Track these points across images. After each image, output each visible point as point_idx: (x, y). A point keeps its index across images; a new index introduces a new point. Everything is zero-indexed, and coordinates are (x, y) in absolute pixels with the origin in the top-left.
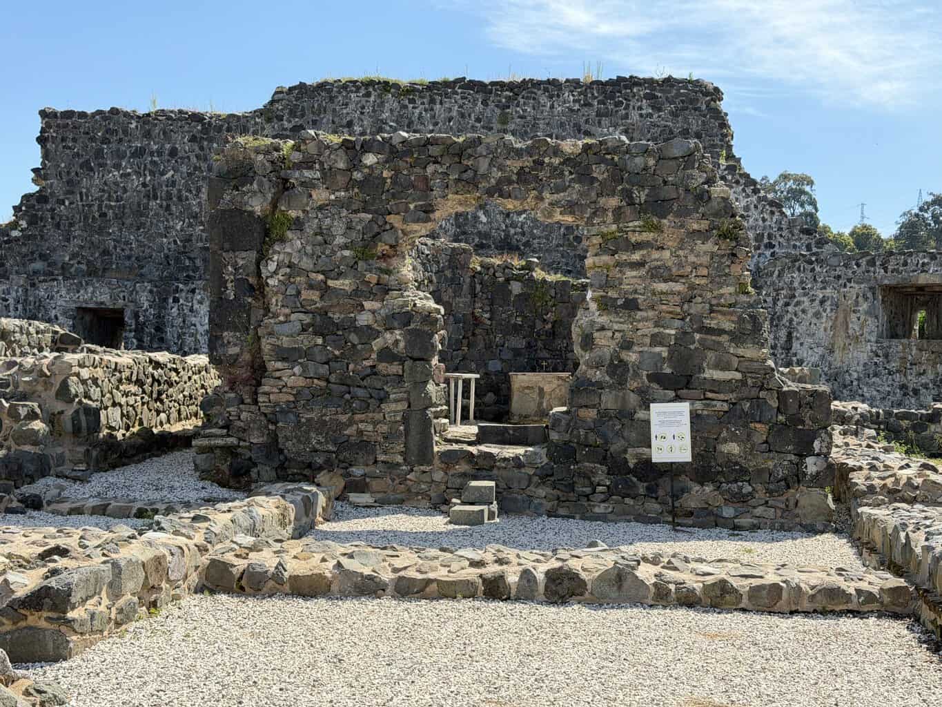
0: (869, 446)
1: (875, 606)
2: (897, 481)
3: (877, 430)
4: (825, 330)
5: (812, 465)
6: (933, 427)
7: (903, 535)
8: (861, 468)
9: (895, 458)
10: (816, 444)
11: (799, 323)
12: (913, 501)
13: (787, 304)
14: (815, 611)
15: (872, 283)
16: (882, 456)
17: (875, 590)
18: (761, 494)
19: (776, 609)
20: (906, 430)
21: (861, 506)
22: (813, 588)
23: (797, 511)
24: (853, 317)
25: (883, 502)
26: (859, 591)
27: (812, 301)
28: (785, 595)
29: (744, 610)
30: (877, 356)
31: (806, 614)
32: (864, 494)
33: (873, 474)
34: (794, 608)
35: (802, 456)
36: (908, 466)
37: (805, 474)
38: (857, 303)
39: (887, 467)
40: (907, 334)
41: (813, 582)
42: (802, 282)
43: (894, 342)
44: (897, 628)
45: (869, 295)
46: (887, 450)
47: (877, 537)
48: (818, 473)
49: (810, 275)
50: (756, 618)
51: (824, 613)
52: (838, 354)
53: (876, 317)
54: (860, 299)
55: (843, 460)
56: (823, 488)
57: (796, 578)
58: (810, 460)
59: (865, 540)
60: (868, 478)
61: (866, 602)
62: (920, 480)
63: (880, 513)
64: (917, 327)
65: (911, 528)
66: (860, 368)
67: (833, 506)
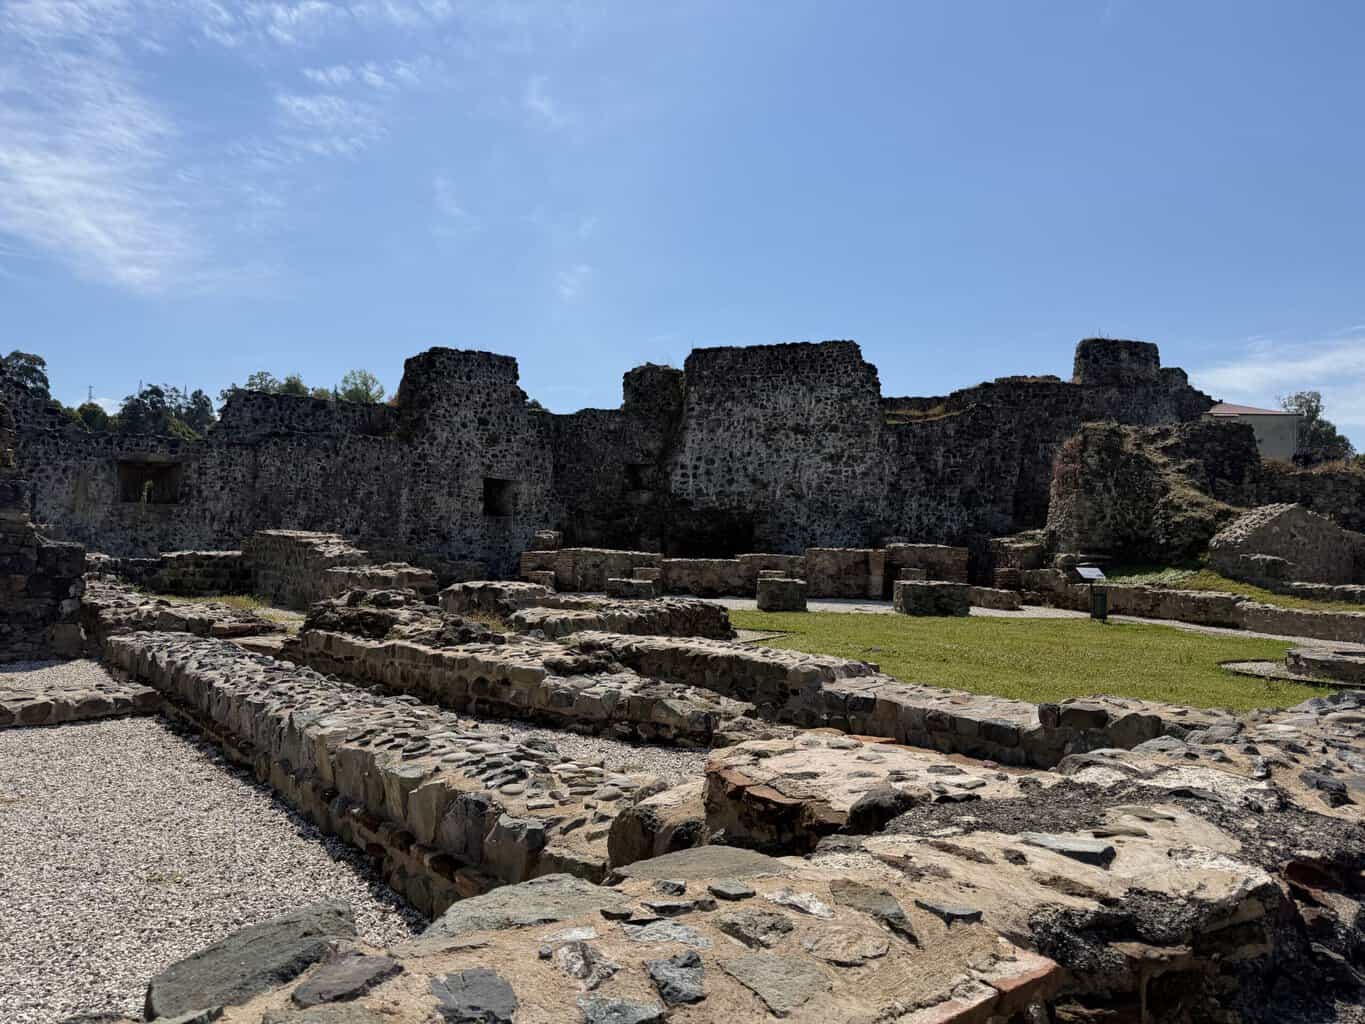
0: (111, 588)
1: (129, 709)
2: (139, 615)
3: (116, 575)
4: (67, 493)
5: (67, 606)
6: (161, 572)
7: (149, 655)
8: (108, 606)
9: (134, 597)
10: (72, 590)
11: (42, 487)
12: (151, 629)
13: (31, 471)
14: (80, 720)
15: (110, 458)
16: (126, 596)
17: (129, 697)
18: (20, 632)
19: (45, 722)
20: (141, 574)
21: (109, 635)
22: (77, 702)
23: (53, 644)
24: (93, 484)
25: (129, 632)
26: (117, 700)
27: (55, 469)
28: (53, 711)
29: (17, 727)
30: (113, 515)
31: (73, 723)
32: (111, 626)
33: (119, 610)
34: (62, 719)
35: (58, 600)
36: (147, 603)
37: (60, 614)
38: (95, 473)
39: (130, 605)
40: (138, 500)
41: (78, 697)
42: (45, 453)
43: (127, 505)
44: (146, 723)
45: (107, 467)
46: (127, 591)
47: (125, 657)
48: (73, 613)
49: (52, 447)
50: (28, 732)
51: (88, 720)
52: (78, 513)
53: (113, 484)
54: (99, 470)
55: (92, 600)
56: (76, 623)
57: (63, 696)
58: (65, 603)
59: (114, 661)
60: (115, 614)
61: (123, 707)
62: (158, 613)
63: (127, 639)
64: (145, 494)
65: (155, 649)
66: (98, 525)
67: (84, 637)
